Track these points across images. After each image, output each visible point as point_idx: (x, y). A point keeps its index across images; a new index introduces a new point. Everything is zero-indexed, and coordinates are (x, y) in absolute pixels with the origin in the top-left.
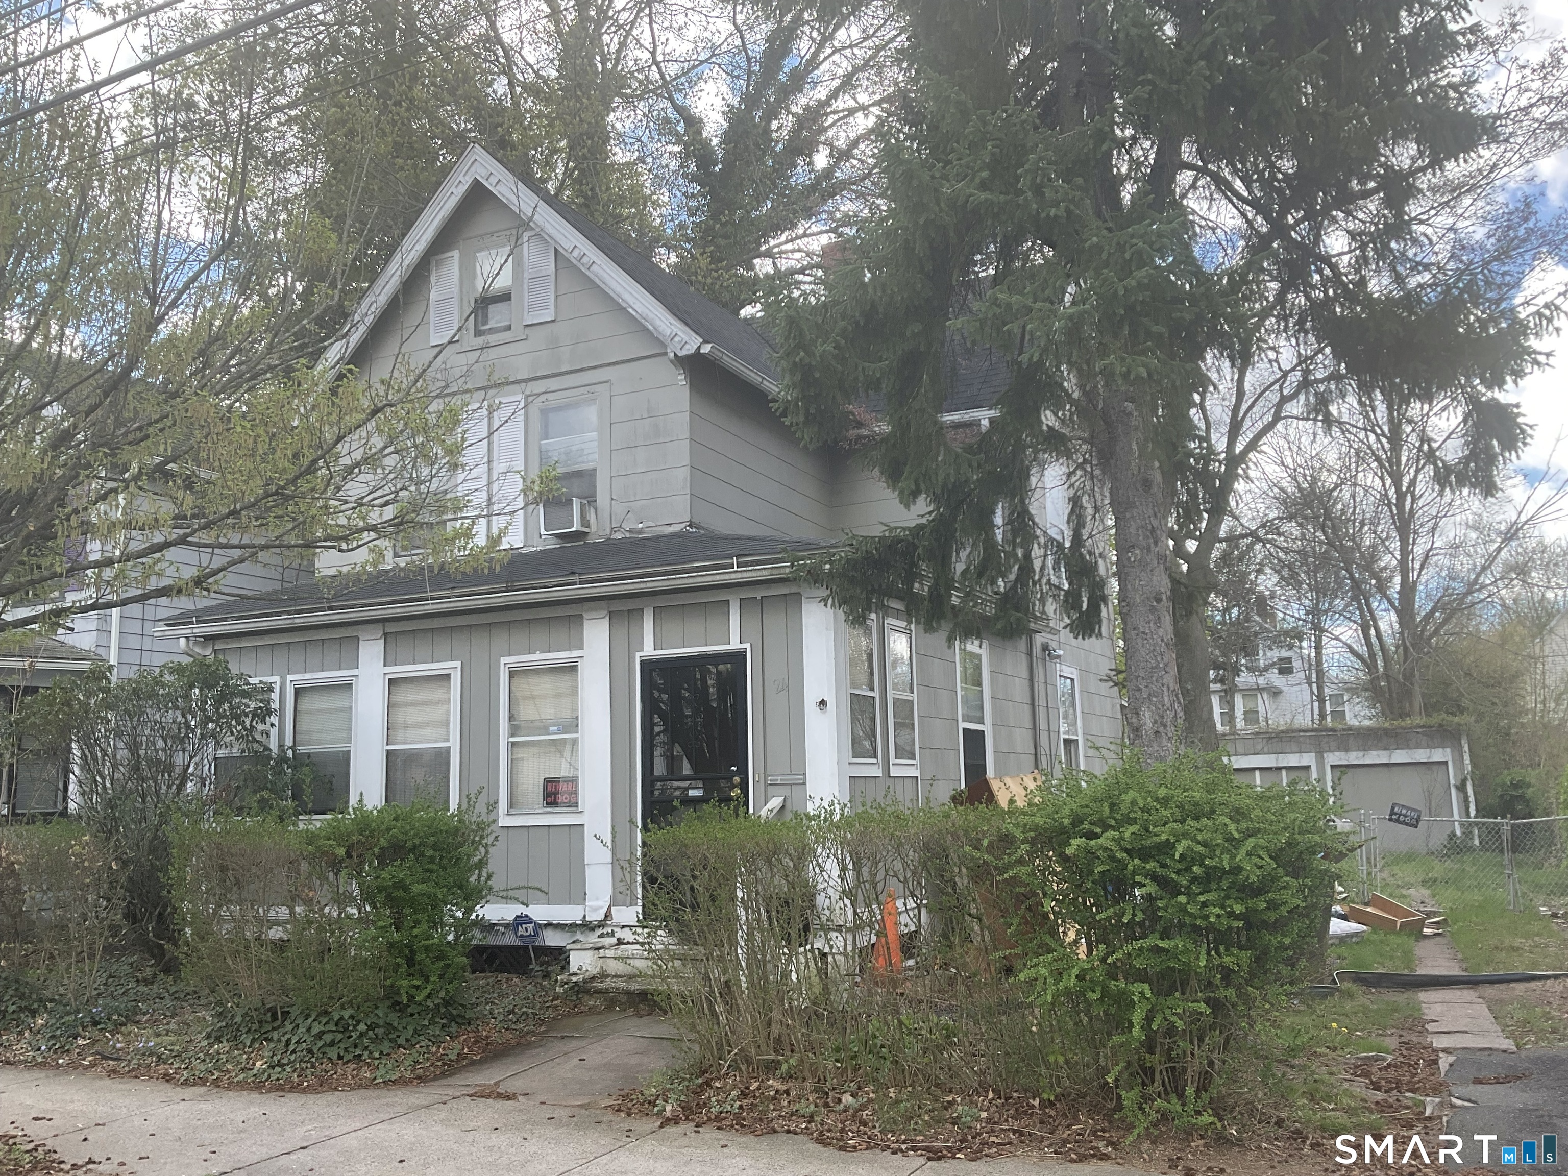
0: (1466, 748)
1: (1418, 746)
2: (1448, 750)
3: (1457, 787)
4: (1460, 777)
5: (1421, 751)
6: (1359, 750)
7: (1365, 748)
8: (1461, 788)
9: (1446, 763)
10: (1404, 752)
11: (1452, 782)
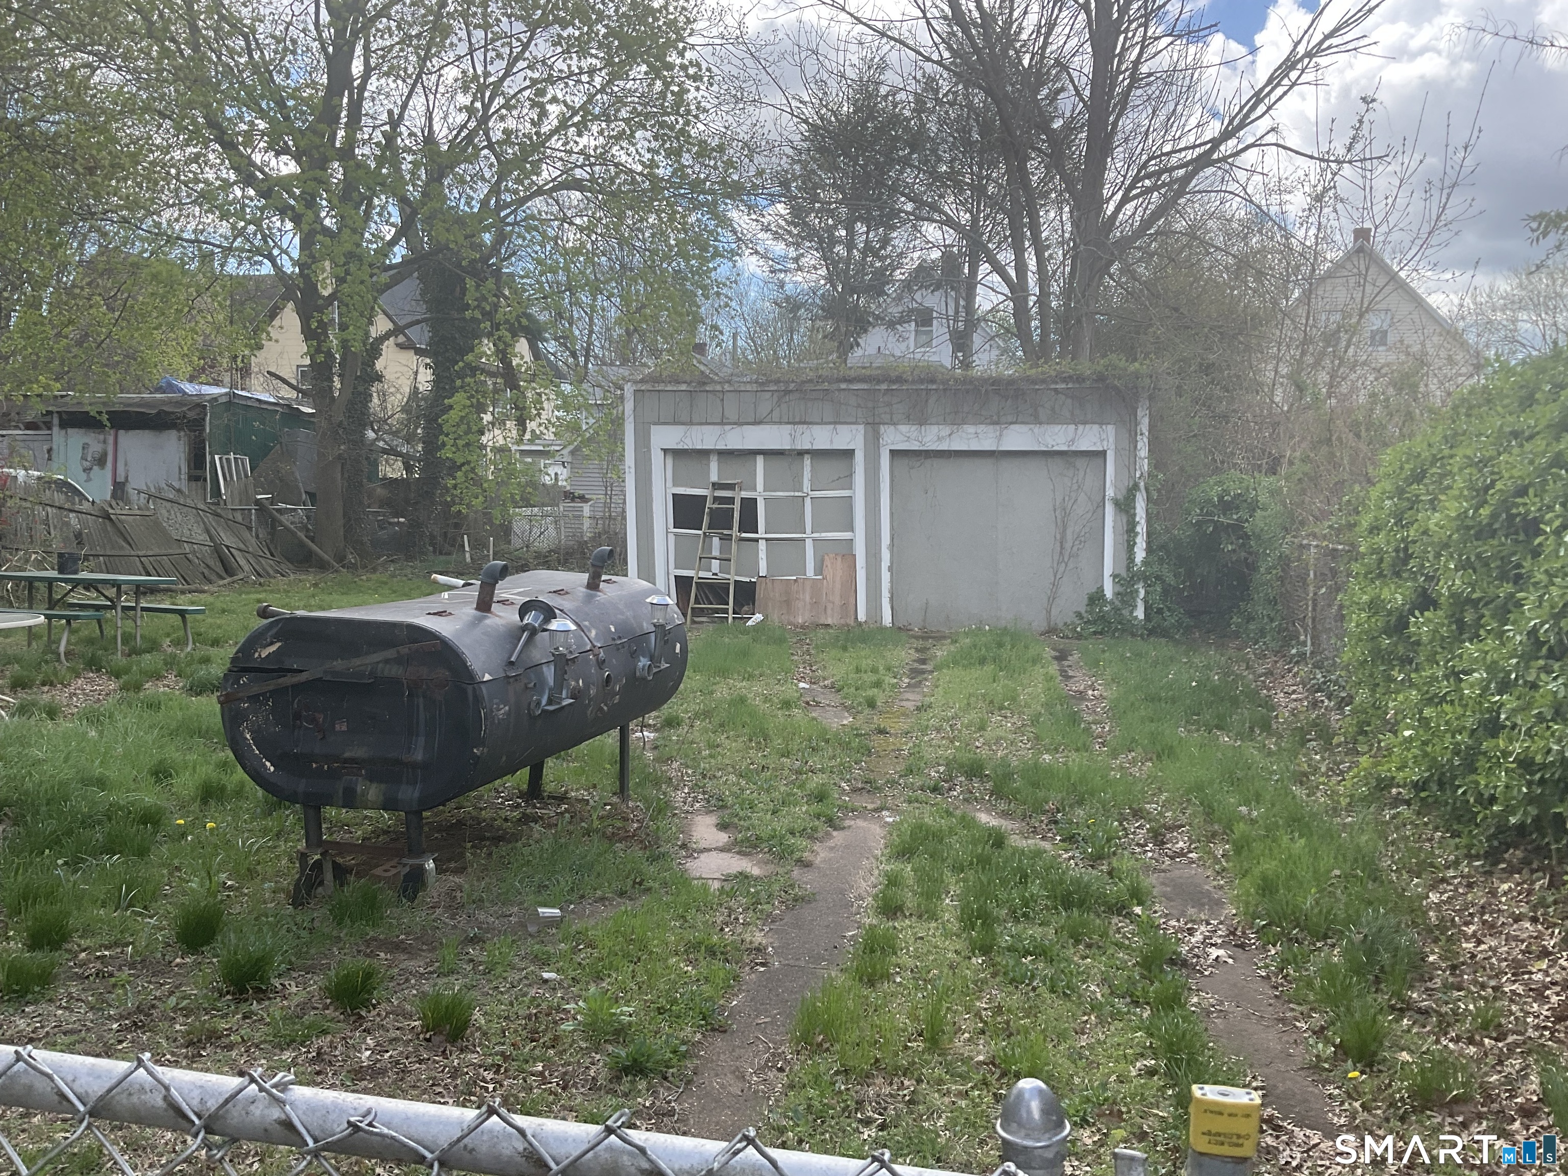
0: (1144, 426)
1: (1054, 419)
2: (1110, 429)
3: (1117, 503)
4: (1127, 483)
5: (1057, 428)
6: (945, 422)
7: (956, 418)
8: (1125, 506)
9: (1103, 454)
10: (1024, 428)
11: (1110, 492)
